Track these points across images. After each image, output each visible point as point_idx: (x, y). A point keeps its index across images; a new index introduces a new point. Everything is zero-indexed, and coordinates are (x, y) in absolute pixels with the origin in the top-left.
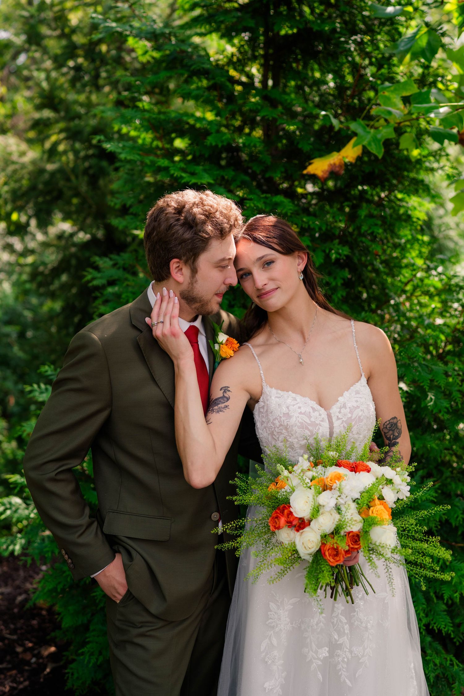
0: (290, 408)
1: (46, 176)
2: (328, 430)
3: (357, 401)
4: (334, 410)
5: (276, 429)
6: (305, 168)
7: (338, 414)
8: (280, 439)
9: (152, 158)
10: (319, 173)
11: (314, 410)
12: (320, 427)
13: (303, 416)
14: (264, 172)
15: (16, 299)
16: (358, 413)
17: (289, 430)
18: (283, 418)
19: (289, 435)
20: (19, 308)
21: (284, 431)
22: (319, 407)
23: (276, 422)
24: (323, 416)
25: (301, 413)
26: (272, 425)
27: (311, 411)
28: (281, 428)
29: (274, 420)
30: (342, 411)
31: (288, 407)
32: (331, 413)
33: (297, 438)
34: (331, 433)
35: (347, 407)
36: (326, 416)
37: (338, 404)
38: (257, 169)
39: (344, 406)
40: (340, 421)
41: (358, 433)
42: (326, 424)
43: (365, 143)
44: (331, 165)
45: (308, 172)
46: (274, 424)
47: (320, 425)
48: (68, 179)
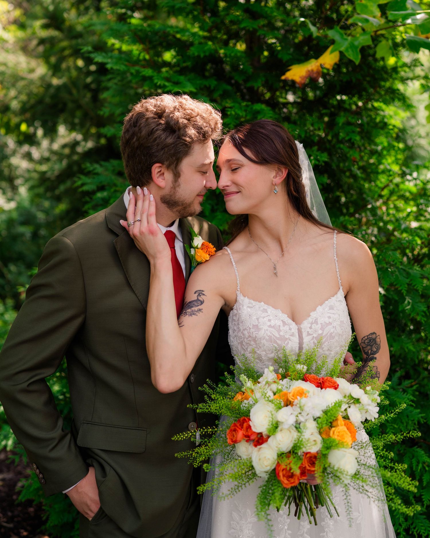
0: (260, 320)
1: (52, 91)
2: (298, 345)
3: (329, 317)
4: (305, 325)
5: (245, 340)
6: (284, 74)
7: (309, 330)
8: (249, 350)
9: (137, 68)
10: (297, 79)
11: (284, 323)
12: (290, 342)
13: (271, 329)
14: (246, 81)
15: (32, 201)
16: (329, 329)
17: (258, 342)
18: (252, 330)
19: (257, 348)
20: (34, 210)
21: (252, 343)
22: (290, 321)
23: (246, 332)
24: (293, 331)
25: (270, 326)
26: (242, 335)
27: (282, 325)
28: (250, 339)
29: (244, 330)
30: (313, 327)
31: (258, 319)
32: (301, 328)
33: (265, 351)
34: (301, 348)
35: (319, 323)
36: (297, 331)
37: (310, 319)
38: (240, 79)
39: (316, 322)
40: (310, 337)
41: (329, 350)
42: (296, 339)
43: (342, 49)
44: (309, 71)
45: (286, 78)
46: (243, 334)
47: (290, 340)
48: (70, 93)
